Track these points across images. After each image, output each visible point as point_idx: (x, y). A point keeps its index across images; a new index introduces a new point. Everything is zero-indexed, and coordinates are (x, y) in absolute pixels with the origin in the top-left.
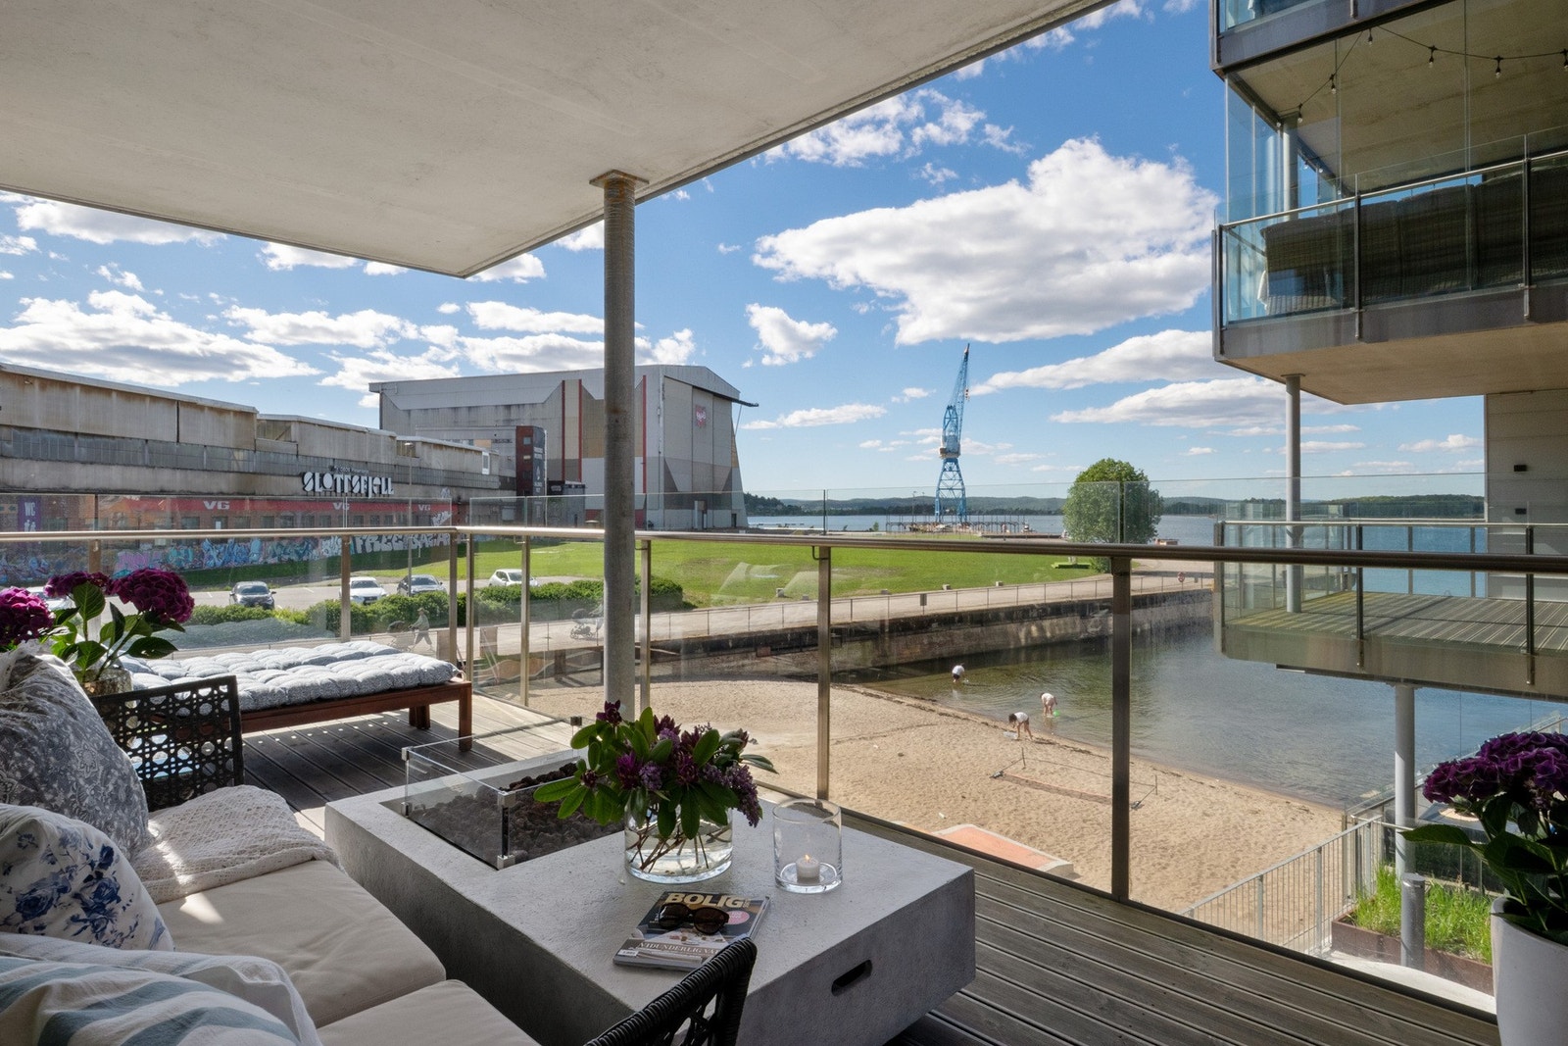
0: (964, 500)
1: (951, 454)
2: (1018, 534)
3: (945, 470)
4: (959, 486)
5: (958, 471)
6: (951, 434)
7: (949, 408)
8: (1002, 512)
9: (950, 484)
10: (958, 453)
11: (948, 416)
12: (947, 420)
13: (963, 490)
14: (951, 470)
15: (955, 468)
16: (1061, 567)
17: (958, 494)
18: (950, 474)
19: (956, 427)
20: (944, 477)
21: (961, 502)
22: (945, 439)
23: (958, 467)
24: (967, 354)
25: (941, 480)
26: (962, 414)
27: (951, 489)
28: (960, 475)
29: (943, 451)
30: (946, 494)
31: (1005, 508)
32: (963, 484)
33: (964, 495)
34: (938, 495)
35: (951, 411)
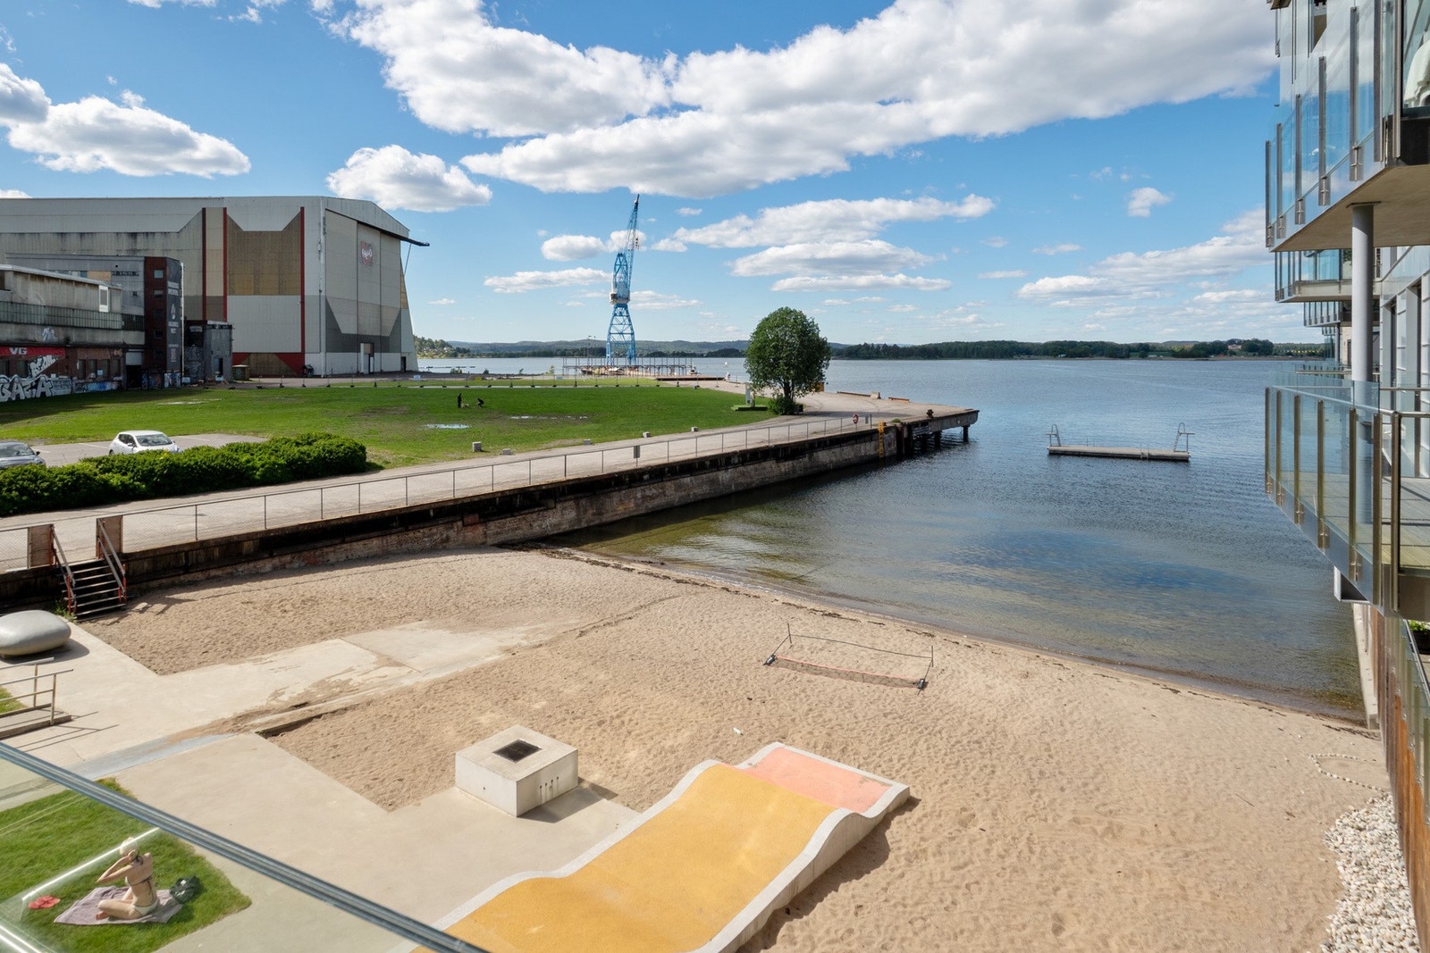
0: (633, 343)
1: (621, 300)
2: (685, 377)
3: (615, 315)
4: (629, 331)
5: (628, 316)
6: (622, 280)
7: (620, 255)
8: (661, 355)
9: (620, 328)
10: (628, 299)
11: (618, 263)
12: (617, 267)
13: (632, 334)
14: (621, 315)
15: (625, 314)
16: (740, 409)
17: (628, 338)
18: (621, 319)
19: (627, 274)
20: (614, 322)
21: (630, 347)
22: (616, 285)
23: (627, 312)
24: (637, 204)
25: (612, 324)
26: (632, 261)
27: (622, 333)
28: (630, 320)
29: (614, 296)
30: (617, 338)
31: (663, 350)
32: (632, 329)
33: (633, 339)
34: (609, 339)
35: (621, 258)
